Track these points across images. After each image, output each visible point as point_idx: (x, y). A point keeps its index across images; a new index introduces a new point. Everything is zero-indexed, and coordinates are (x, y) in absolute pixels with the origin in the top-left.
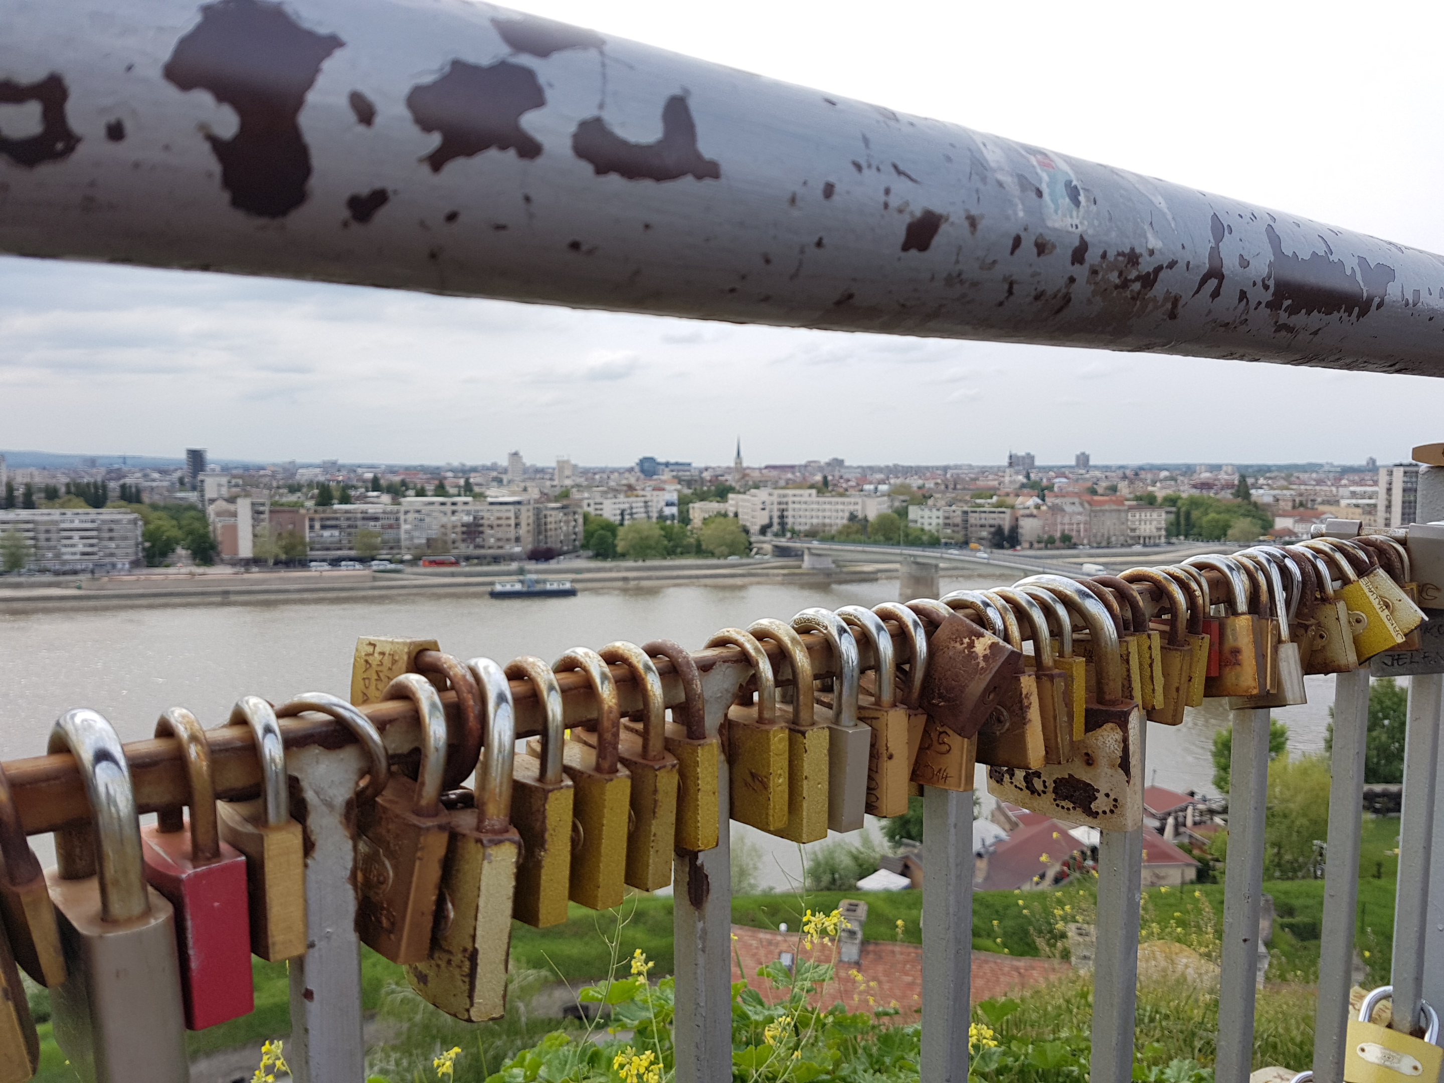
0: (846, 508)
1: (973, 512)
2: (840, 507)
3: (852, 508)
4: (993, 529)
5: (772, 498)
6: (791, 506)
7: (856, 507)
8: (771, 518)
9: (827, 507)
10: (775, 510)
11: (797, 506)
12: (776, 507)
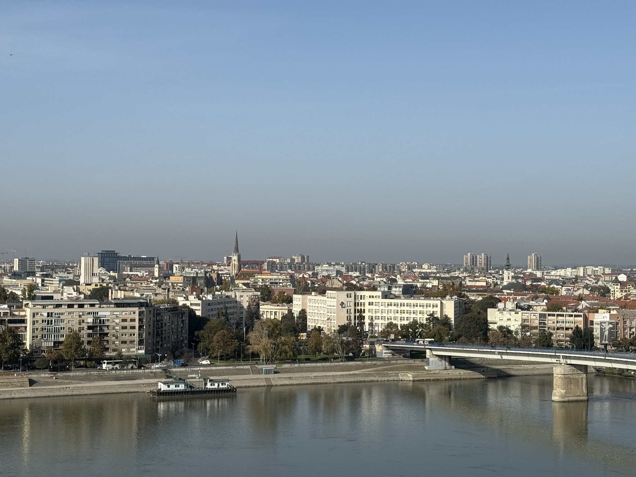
0: (425, 309)
1: (549, 315)
2: (419, 309)
3: (431, 310)
4: (570, 332)
5: (349, 299)
6: (367, 307)
7: (435, 309)
8: (349, 318)
9: (406, 308)
10: (353, 311)
11: (373, 307)
12: (353, 309)
